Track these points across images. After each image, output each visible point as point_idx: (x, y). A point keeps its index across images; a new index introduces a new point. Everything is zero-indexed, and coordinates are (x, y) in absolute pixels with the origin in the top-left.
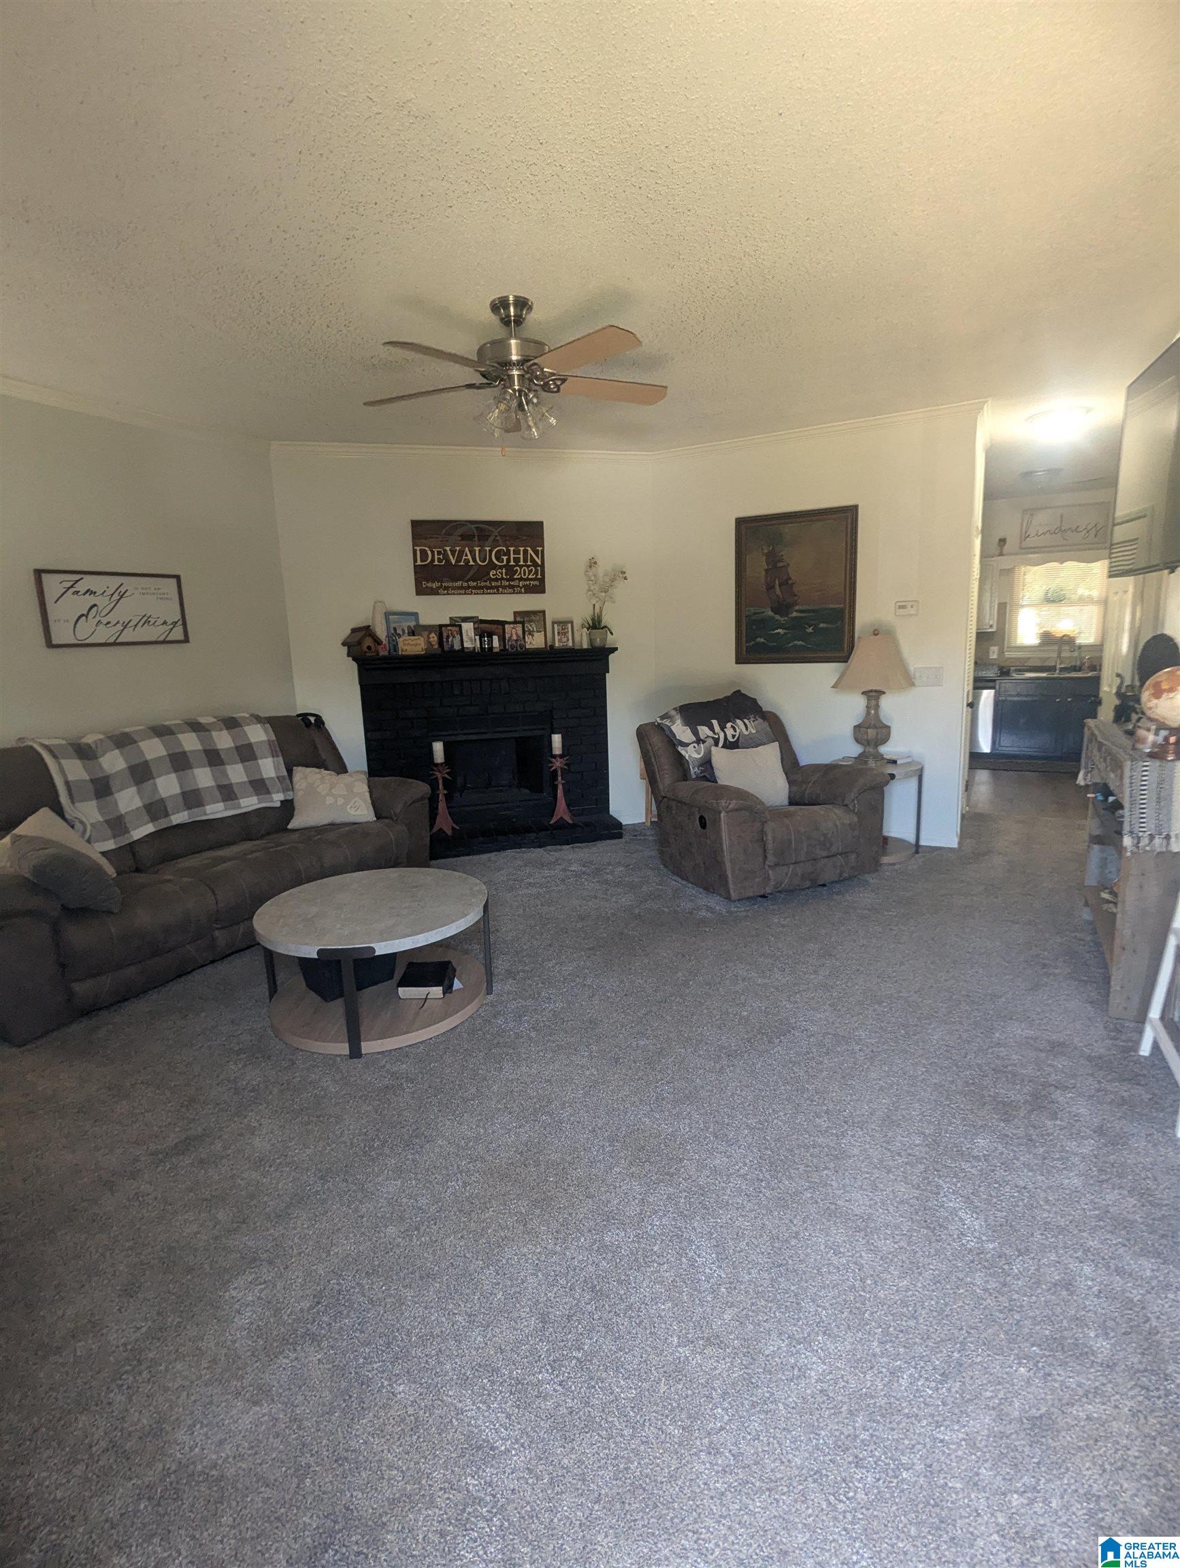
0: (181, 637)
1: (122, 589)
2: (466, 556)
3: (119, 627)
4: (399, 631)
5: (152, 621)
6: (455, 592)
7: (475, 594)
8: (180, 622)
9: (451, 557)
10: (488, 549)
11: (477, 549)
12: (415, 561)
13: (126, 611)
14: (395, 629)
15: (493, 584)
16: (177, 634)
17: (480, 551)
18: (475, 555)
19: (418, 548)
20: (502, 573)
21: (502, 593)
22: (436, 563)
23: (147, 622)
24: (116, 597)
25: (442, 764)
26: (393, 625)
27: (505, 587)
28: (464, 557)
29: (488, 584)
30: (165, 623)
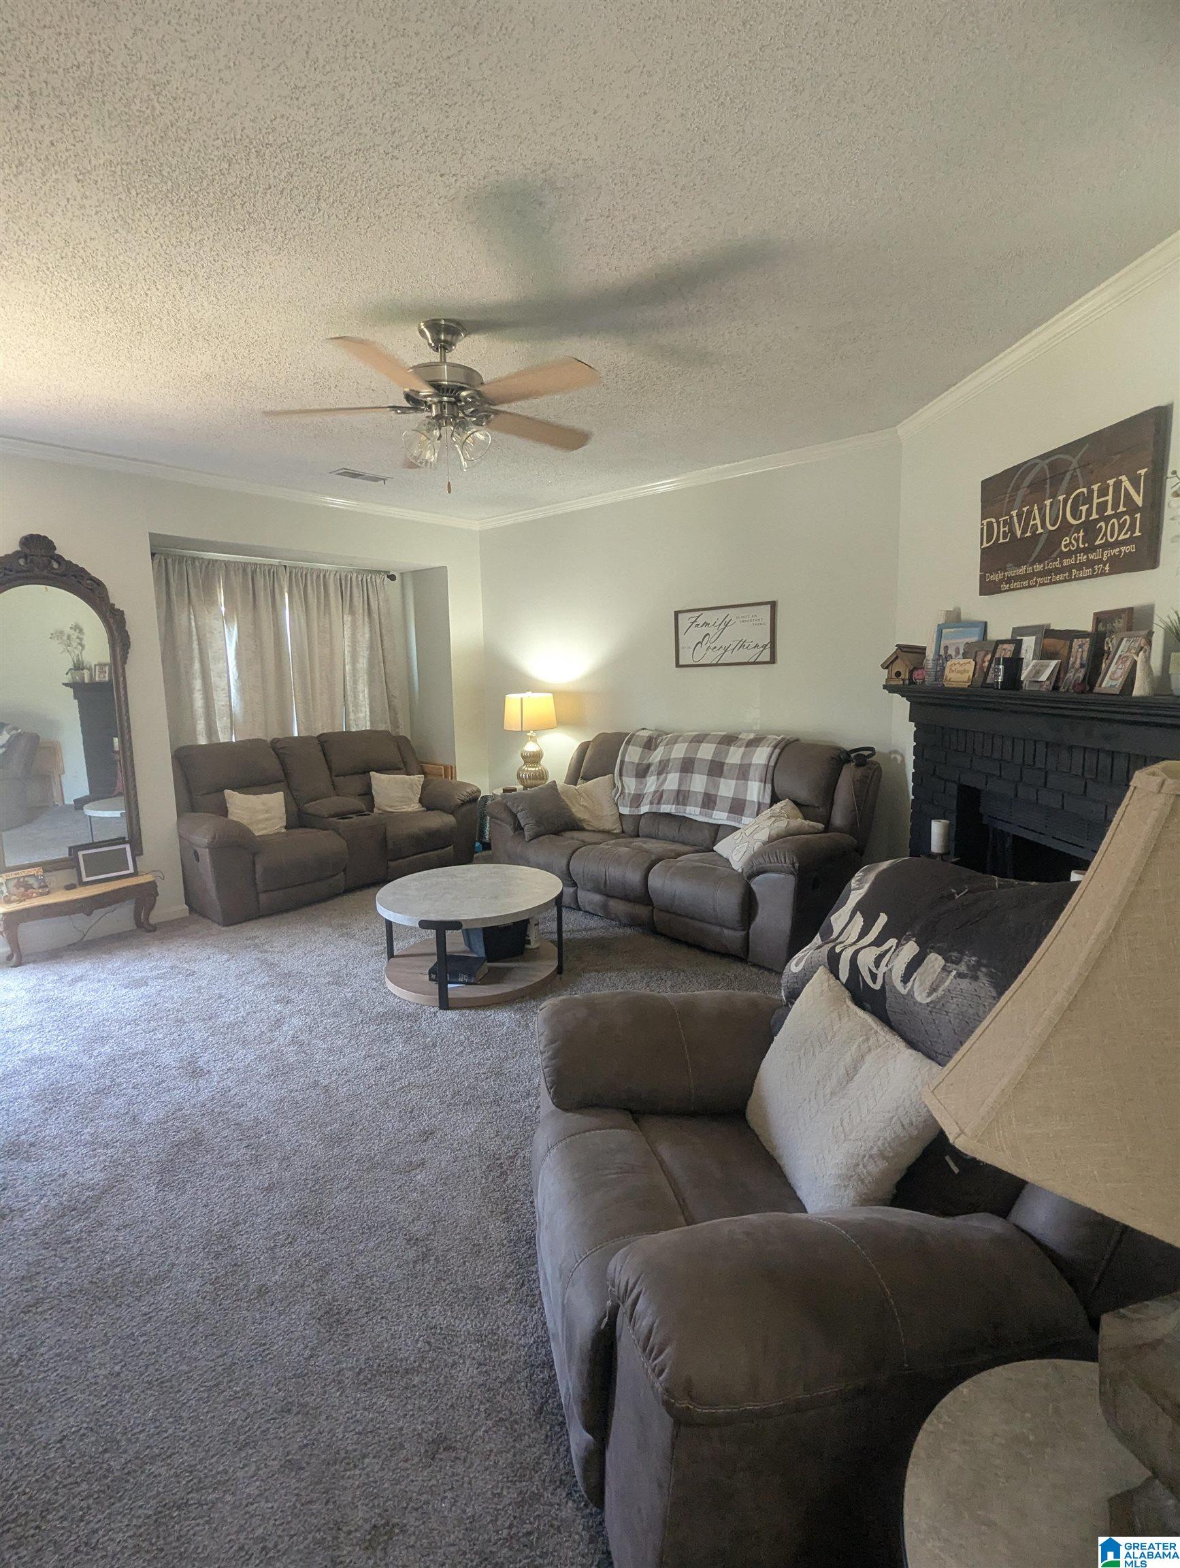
0: (768, 659)
1: (727, 620)
2: (1035, 519)
3: (722, 651)
4: (951, 652)
5: (747, 645)
6: (1018, 584)
7: (1041, 585)
8: (769, 646)
9: (1017, 525)
10: (1061, 498)
11: (1048, 502)
12: (982, 544)
13: (728, 638)
14: (946, 648)
15: (1066, 562)
16: (766, 656)
17: (1052, 504)
18: (1045, 514)
19: (985, 522)
20: (1077, 540)
21: (1076, 579)
22: (1001, 541)
23: (743, 646)
24: (722, 626)
25: (938, 855)
26: (943, 643)
27: (1079, 567)
28: (1032, 523)
29: (1057, 564)
30: (757, 646)
